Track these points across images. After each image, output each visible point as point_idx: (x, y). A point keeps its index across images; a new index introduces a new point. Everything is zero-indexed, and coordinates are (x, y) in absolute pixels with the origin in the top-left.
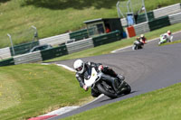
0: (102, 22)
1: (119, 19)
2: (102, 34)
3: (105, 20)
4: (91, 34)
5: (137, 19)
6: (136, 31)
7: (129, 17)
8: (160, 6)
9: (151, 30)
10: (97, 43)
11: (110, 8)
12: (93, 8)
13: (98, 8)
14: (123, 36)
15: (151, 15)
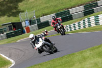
0: (11, 25)
1: (21, 23)
2: (11, 31)
3: (13, 23)
4: (5, 31)
5: (31, 22)
6: (31, 30)
7: (27, 22)
8: (44, 15)
9: (39, 29)
10: (8, 36)
11: (15, 16)
12: (6, 16)
13: (9, 16)
14: (23, 32)
15: (39, 20)
